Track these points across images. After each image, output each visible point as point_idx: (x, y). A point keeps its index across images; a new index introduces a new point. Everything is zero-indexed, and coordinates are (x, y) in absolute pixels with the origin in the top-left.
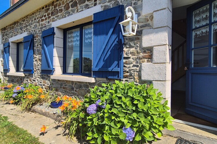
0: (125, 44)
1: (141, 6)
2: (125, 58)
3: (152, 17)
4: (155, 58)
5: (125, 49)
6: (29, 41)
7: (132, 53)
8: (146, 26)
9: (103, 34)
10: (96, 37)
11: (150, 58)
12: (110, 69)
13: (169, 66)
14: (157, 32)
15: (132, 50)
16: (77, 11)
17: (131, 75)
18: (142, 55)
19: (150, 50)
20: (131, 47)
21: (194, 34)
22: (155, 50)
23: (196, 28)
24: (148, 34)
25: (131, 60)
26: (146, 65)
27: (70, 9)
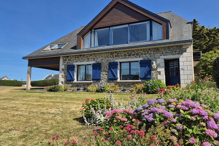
0: (152, 70)
1: (157, 61)
2: (152, 74)
3: (160, 64)
4: (161, 74)
5: (152, 71)
6: (99, 66)
7: (154, 73)
8: (158, 66)
9: (144, 67)
10: (141, 68)
11: (160, 74)
12: (147, 77)
13: (165, 76)
14: (161, 68)
15: (154, 72)
16: (131, 58)
17: (154, 79)
18: (157, 73)
19: (160, 72)
20: (154, 71)
21: (170, 68)
22: (161, 72)
23: (171, 67)
24: (159, 68)
25: (154, 74)
26: (159, 76)
27: (127, 56)
